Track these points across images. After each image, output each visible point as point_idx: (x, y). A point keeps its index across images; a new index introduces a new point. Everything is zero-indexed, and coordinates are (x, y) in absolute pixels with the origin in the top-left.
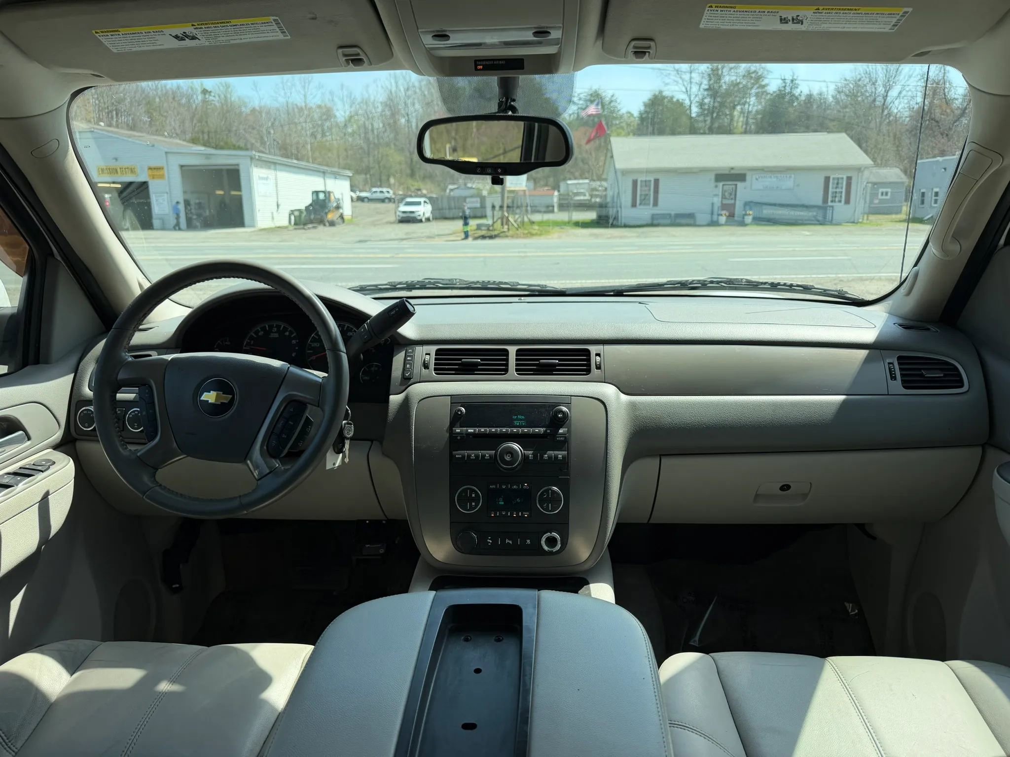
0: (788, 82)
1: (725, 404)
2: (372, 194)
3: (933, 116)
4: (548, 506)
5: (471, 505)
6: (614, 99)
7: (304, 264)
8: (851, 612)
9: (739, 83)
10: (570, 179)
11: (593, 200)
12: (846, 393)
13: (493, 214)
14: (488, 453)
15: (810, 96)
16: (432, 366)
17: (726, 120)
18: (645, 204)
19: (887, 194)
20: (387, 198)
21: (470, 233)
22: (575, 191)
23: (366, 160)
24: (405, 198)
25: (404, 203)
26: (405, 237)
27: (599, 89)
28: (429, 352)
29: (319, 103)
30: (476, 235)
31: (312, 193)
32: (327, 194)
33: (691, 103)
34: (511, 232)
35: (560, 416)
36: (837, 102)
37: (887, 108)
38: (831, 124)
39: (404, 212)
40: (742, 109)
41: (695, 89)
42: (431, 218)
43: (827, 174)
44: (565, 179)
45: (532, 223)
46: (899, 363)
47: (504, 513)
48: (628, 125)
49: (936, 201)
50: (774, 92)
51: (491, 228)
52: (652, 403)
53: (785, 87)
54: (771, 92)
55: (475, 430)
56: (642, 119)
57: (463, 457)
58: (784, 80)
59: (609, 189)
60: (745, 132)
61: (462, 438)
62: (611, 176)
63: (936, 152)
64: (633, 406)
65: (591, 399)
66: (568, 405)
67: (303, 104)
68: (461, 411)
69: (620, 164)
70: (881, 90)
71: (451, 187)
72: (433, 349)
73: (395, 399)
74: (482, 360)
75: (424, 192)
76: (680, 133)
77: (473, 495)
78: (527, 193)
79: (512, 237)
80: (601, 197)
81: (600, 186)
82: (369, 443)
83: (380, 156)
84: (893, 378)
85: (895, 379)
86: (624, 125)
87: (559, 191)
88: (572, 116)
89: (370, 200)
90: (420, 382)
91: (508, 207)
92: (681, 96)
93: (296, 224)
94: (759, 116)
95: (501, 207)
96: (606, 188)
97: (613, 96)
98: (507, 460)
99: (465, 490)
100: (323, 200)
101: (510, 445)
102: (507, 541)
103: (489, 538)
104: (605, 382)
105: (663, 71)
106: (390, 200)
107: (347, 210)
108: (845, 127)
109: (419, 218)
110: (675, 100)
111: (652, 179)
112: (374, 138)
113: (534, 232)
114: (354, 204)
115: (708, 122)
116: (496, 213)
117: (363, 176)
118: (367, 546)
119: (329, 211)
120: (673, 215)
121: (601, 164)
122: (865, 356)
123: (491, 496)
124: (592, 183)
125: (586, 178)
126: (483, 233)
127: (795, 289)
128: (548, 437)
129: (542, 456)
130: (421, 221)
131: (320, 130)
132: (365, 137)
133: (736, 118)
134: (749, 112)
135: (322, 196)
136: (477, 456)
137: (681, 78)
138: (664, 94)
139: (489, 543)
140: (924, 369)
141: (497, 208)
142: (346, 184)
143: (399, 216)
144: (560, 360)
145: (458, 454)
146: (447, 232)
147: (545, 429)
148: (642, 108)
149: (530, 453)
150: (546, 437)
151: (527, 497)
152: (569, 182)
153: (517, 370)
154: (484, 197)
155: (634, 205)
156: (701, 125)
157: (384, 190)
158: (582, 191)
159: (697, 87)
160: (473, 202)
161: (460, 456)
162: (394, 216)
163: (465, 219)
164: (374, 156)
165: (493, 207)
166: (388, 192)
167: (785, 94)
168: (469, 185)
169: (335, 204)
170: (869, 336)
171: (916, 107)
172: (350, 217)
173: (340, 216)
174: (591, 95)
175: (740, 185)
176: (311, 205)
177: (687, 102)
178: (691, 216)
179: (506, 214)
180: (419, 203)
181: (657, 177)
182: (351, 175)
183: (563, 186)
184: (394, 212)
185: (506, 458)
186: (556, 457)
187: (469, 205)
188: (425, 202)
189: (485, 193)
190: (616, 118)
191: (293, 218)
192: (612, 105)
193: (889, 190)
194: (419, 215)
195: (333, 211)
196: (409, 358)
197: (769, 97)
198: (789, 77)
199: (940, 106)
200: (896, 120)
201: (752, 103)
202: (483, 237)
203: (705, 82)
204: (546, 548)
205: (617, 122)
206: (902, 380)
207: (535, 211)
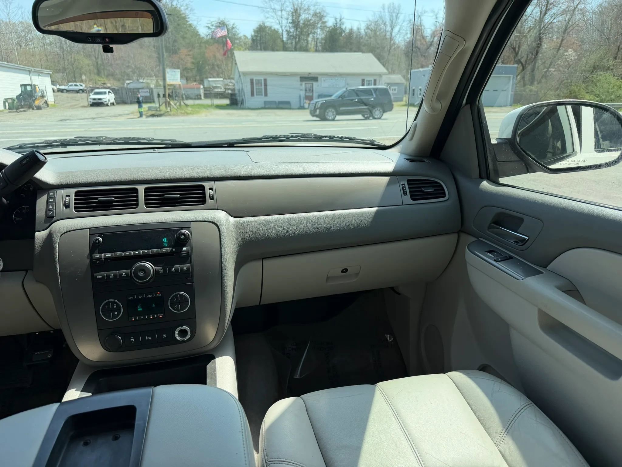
0: (338, 21)
1: (302, 219)
2: (69, 87)
3: (417, 46)
4: (178, 307)
5: (114, 314)
6: (234, 26)
7: (17, 137)
8: (389, 340)
9: (311, 20)
10: (210, 78)
11: (227, 92)
12: (377, 206)
13: (159, 100)
14: (124, 273)
15: (351, 30)
16: (72, 205)
17: (304, 43)
18: (259, 95)
19: (395, 90)
20: (81, 90)
21: (144, 113)
22: (214, 86)
23: (62, 63)
24: (94, 89)
25: (93, 93)
26: (95, 116)
27: (225, 19)
28: (68, 194)
29: (20, 20)
30: (148, 114)
31: (21, 86)
32: (33, 87)
33: (283, 31)
34: (172, 112)
35: (182, 237)
36: (366, 34)
37: (393, 40)
38: (363, 48)
39: (94, 99)
40: (313, 36)
41: (284, 22)
42: (115, 103)
43: (363, 77)
44: (207, 78)
45: (187, 105)
46: (408, 184)
47: (142, 317)
48: (245, 43)
49: (420, 94)
50: (331, 26)
51: (158, 110)
52: (253, 222)
53: (336, 24)
54: (329, 26)
55: (112, 255)
56: (253, 40)
57: (103, 277)
58: (336, 19)
59: (236, 84)
60: (316, 51)
61: (101, 262)
62: (236, 76)
63: (419, 66)
64: (239, 225)
65: (207, 222)
66: (189, 228)
67: (8, 20)
68: (99, 240)
69: (242, 68)
70: (389, 28)
71: (127, 82)
72: (72, 191)
73: (40, 235)
74: (115, 197)
75: (109, 85)
76: (277, 50)
77: (115, 307)
78: (182, 86)
79: (174, 115)
80: (231, 90)
81: (230, 83)
82: (24, 273)
83: (72, 60)
84: (405, 194)
85: (406, 195)
86: (242, 43)
87: (203, 85)
88: (208, 36)
89: (67, 91)
90: (62, 219)
91: (169, 95)
92: (276, 27)
93: (9, 109)
94: (323, 42)
95: (164, 96)
96: (234, 84)
97: (234, 24)
98: (141, 276)
99: (107, 304)
100: (30, 91)
101: (142, 263)
102: (147, 338)
103: (132, 337)
104: (217, 209)
105: (264, 9)
106: (83, 91)
107: (50, 98)
108: (372, 50)
109: (106, 103)
110: (273, 28)
111: (262, 79)
112: (67, 47)
113: (189, 112)
114: (56, 94)
115: (294, 43)
116: (160, 99)
117: (61, 74)
118: (36, 353)
119: (36, 99)
120: (277, 102)
121: (230, 68)
122: (388, 180)
123: (131, 306)
124: (225, 81)
125: (221, 77)
126: (153, 112)
127: (344, 140)
128: (175, 255)
129: (170, 270)
130: (107, 105)
131: (24, 40)
132: (60, 46)
133: (310, 42)
134: (317, 39)
135: (29, 88)
136: (115, 276)
137: (276, 14)
138: (266, 25)
139: (133, 341)
140: (423, 187)
141: (161, 96)
142: (48, 80)
143: (90, 102)
144: (180, 194)
145: (99, 275)
146: (126, 112)
147: (171, 248)
148: (253, 33)
149: (160, 268)
150: (173, 255)
151: (161, 303)
152: (210, 79)
153: (146, 204)
154: (152, 88)
155: (252, 94)
156: (290, 46)
157: (78, 84)
158: (219, 85)
159: (286, 21)
160: (145, 92)
161: (101, 277)
162: (87, 101)
163: (139, 103)
164: (68, 60)
165: (159, 95)
166: (81, 85)
167: (337, 28)
168: (141, 81)
169: (40, 94)
170: (389, 168)
171: (408, 40)
172: (53, 103)
173: (45, 102)
174: (220, 23)
175: (315, 84)
176: (20, 95)
177: (280, 31)
178: (288, 103)
179: (168, 100)
180: (105, 93)
181: (265, 77)
182: (51, 73)
183: (206, 83)
184: (86, 99)
185: (139, 275)
186: (182, 269)
187: (142, 94)
188: (109, 92)
189: (152, 86)
190: (237, 39)
191: (7, 104)
192: (234, 30)
193: (396, 88)
194: (106, 101)
195: (39, 99)
196: (50, 200)
197: (328, 29)
198: (338, 17)
199: (420, 40)
200: (398, 47)
201: (318, 33)
202: (153, 116)
203: (290, 18)
204: (179, 338)
205: (238, 41)
206: (410, 195)
207: (188, 98)
